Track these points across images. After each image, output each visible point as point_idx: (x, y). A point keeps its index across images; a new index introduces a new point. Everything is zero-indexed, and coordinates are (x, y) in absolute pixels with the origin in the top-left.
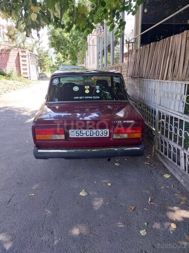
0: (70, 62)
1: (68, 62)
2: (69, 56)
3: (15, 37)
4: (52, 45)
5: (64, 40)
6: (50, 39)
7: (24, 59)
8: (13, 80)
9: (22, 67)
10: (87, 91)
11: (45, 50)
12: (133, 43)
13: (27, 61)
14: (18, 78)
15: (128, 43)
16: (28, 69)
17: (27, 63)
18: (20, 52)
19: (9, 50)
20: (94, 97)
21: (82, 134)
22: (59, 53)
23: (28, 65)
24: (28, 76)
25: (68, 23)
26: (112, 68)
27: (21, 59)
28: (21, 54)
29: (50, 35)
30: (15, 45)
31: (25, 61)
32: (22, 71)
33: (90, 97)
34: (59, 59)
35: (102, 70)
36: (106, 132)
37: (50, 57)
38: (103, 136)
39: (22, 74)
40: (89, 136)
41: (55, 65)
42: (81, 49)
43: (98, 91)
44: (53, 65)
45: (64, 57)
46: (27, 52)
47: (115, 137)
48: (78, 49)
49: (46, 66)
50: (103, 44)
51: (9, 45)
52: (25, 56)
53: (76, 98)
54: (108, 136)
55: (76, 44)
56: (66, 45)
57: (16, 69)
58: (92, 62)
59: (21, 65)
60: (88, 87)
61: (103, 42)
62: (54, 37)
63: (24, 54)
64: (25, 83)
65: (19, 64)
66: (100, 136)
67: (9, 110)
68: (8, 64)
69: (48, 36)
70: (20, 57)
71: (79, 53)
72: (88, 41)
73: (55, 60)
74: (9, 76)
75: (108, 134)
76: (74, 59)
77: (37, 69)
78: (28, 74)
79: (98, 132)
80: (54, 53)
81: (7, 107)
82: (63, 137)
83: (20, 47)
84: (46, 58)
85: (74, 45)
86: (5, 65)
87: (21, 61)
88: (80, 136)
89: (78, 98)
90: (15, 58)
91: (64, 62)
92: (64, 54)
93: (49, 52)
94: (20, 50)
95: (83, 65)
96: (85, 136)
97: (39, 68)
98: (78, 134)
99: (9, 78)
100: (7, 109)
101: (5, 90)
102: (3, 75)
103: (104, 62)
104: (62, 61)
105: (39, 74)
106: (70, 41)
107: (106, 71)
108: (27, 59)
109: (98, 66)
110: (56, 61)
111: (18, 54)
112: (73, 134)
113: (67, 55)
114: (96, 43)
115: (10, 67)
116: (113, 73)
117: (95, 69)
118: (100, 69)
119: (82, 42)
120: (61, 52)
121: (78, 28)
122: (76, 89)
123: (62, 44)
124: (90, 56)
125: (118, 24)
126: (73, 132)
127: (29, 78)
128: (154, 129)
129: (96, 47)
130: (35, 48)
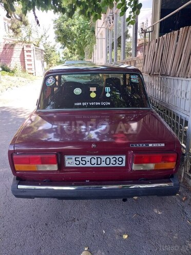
0: (78, 57)
1: (75, 57)
2: (76, 50)
3: (18, 30)
4: (59, 39)
5: (71, 33)
6: (56, 33)
7: (29, 54)
8: (17, 76)
9: (27, 62)
10: (93, 95)
11: (51, 45)
12: (149, 32)
13: (32, 56)
14: (22, 74)
15: (144, 32)
16: (33, 65)
17: (32, 58)
18: (25, 47)
19: (13, 45)
20: (103, 104)
21: (84, 163)
22: (66, 48)
23: (33, 60)
24: (33, 72)
25: (71, 6)
26: (123, 63)
27: (26, 54)
28: (26, 49)
29: (56, 29)
30: (19, 39)
31: (30, 56)
32: (27, 67)
33: (97, 104)
34: (66, 54)
35: (111, 65)
36: (120, 159)
37: (57, 52)
38: (117, 165)
39: (27, 69)
40: (95, 165)
41: (62, 60)
42: (89, 44)
43: (108, 95)
44: (60, 61)
45: (71, 52)
46: (32, 46)
47: (135, 167)
48: (85, 43)
49: (52, 62)
50: (113, 37)
51: (14, 39)
52: (30, 51)
53: (78, 104)
54: (124, 165)
55: (83, 38)
56: (73, 39)
57: (20, 65)
58: (100, 57)
59: (26, 60)
60: (94, 89)
61: (113, 35)
62: (61, 31)
63: (29, 49)
64: (29, 79)
65: (24, 60)
66: (111, 165)
67: (5, 111)
68: (12, 59)
69: (54, 30)
70: (25, 52)
71: (86, 48)
72: (96, 35)
73: (62, 55)
74: (13, 72)
75: (124, 162)
76: (82, 54)
77: (43, 65)
78: (33, 69)
79: (108, 160)
80: (61, 48)
81: (4, 108)
82: (55, 167)
83: (25, 41)
84: (53, 54)
85: (81, 39)
86: (9, 60)
87: (25, 56)
88: (81, 165)
89: (80, 104)
90: (19, 53)
91: (71, 57)
92: (71, 49)
93: (56, 47)
94: (25, 45)
95: (90, 60)
96: (88, 165)
97: (45, 63)
98: (78, 163)
99: (12, 74)
100: (4, 110)
101: (7, 87)
102: (7, 71)
103: (114, 57)
104: (70, 56)
105: (45, 70)
106: (78, 35)
107: (116, 66)
108: (31, 54)
109: (107, 61)
110: (64, 56)
111: (23, 48)
112: (71, 162)
113: (74, 50)
114: (104, 37)
115: (15, 62)
116: (125, 69)
117: (103, 64)
118: (109, 65)
119: (89, 36)
120: (68, 47)
121: (82, 12)
122: (78, 91)
123: (69, 38)
124: (98, 50)
125: (131, 7)
126: (72, 158)
127: (34, 74)
128: (183, 145)
129: (104, 40)
130: (41, 43)
